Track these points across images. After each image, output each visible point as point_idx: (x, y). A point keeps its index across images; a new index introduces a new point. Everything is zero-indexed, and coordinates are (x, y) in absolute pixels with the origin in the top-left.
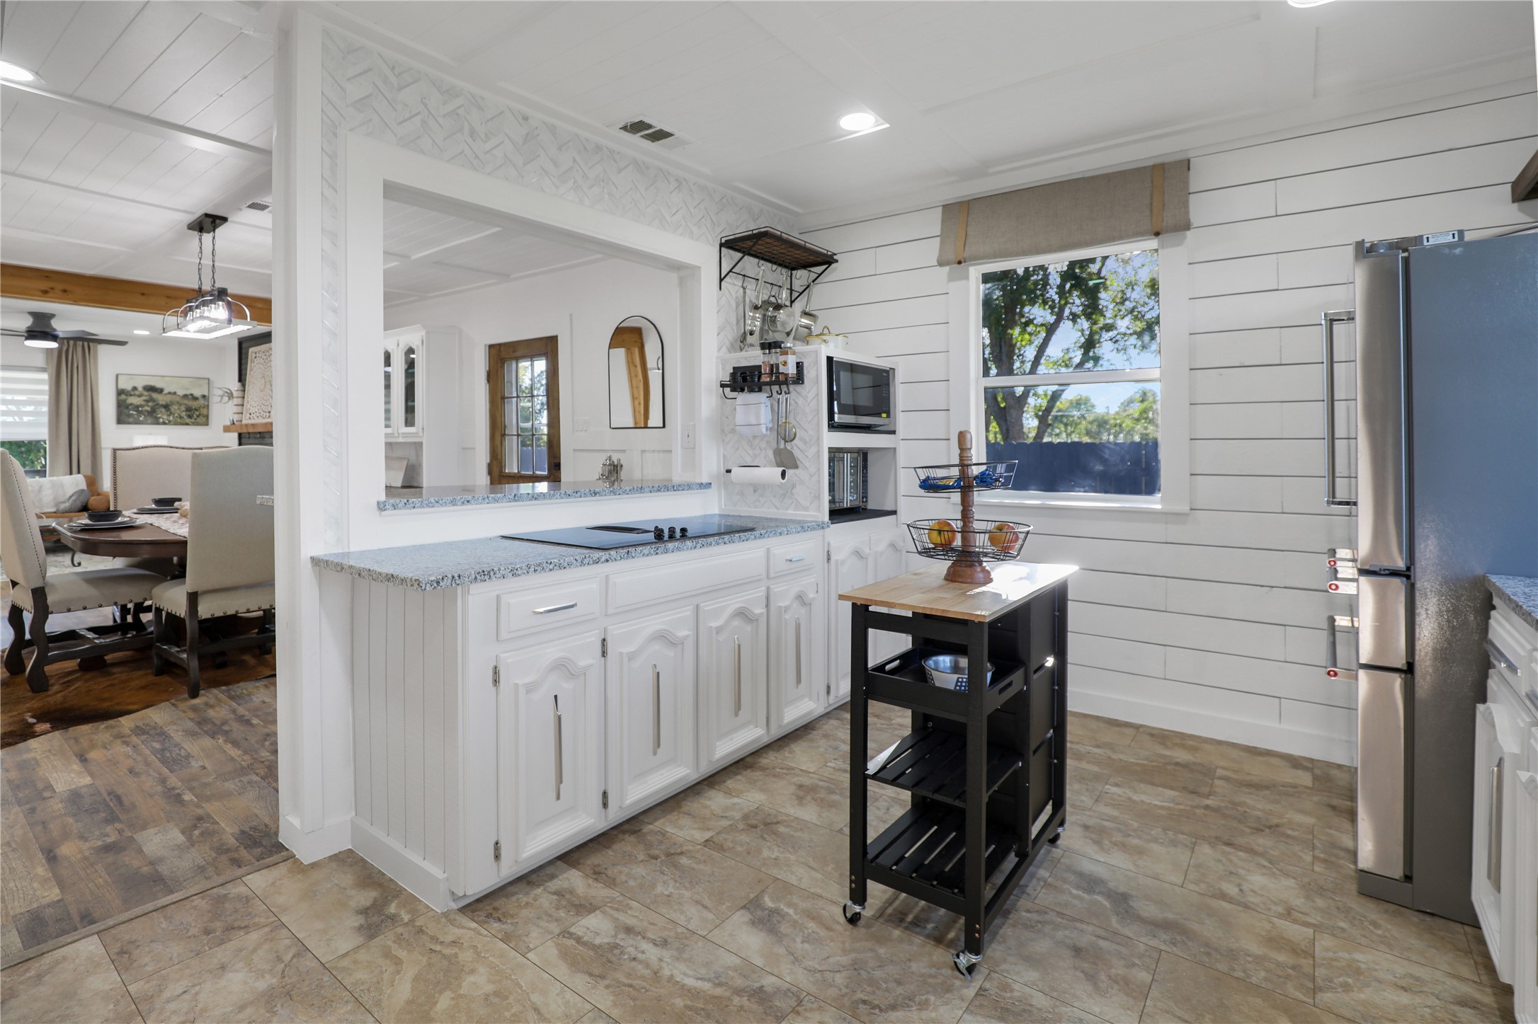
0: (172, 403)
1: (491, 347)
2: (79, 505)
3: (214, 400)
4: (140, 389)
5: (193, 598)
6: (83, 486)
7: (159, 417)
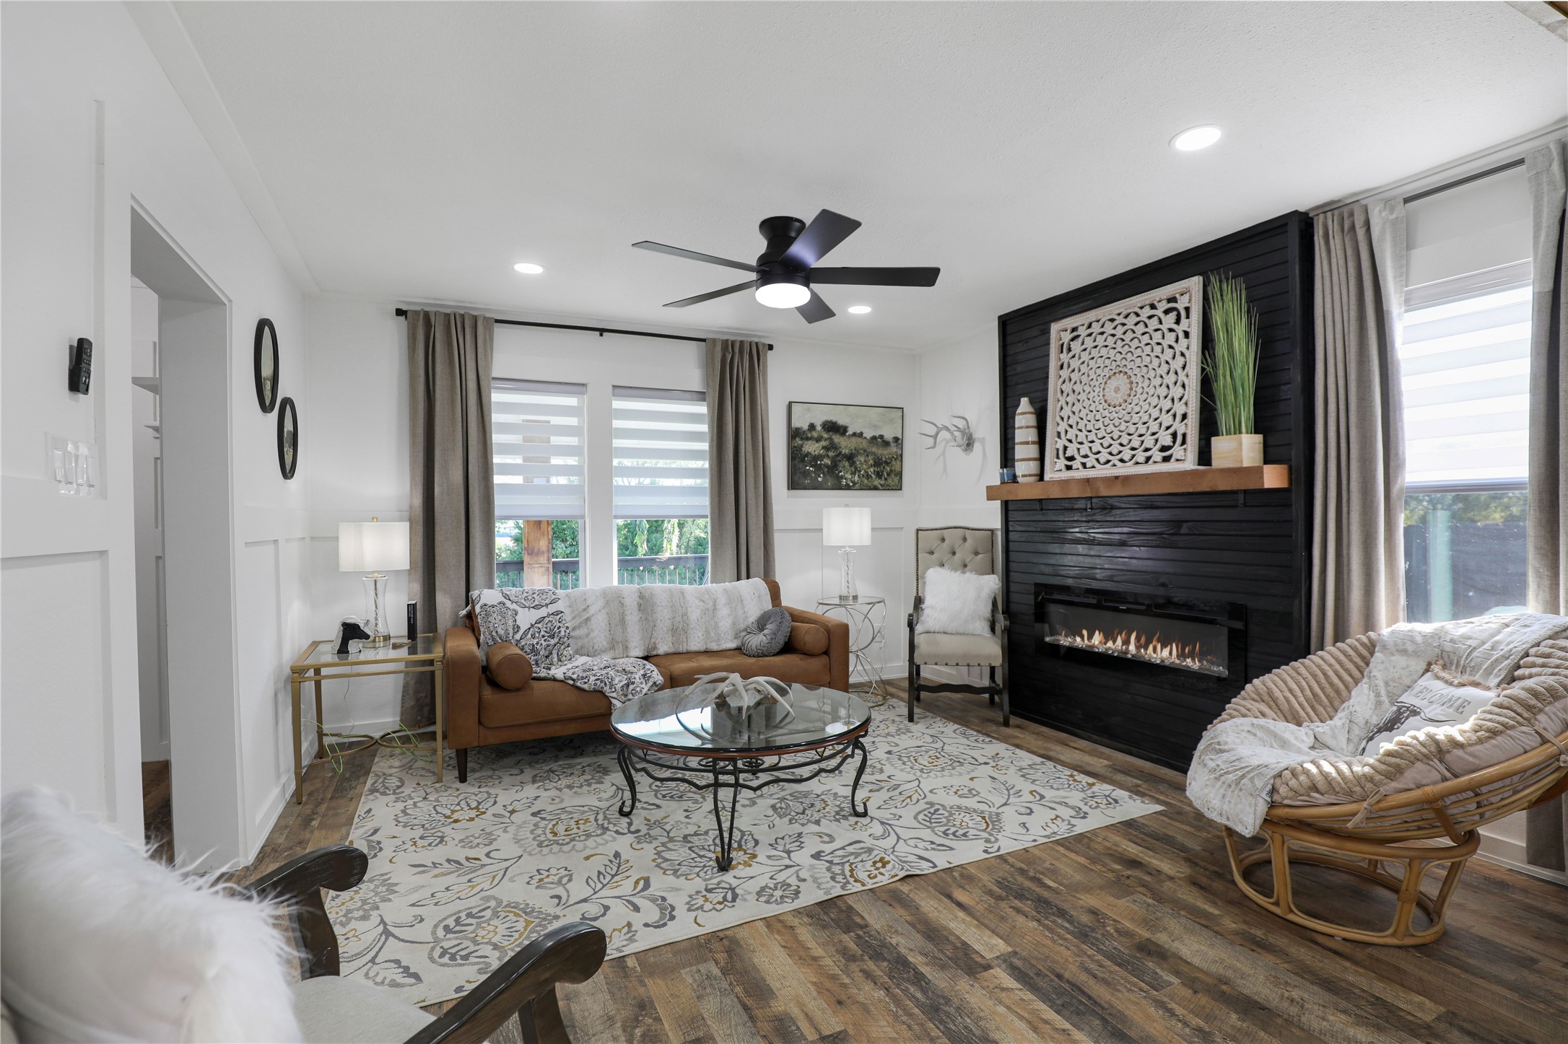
0: (857, 451)
3: (910, 447)
6: (766, 602)
7: (842, 477)
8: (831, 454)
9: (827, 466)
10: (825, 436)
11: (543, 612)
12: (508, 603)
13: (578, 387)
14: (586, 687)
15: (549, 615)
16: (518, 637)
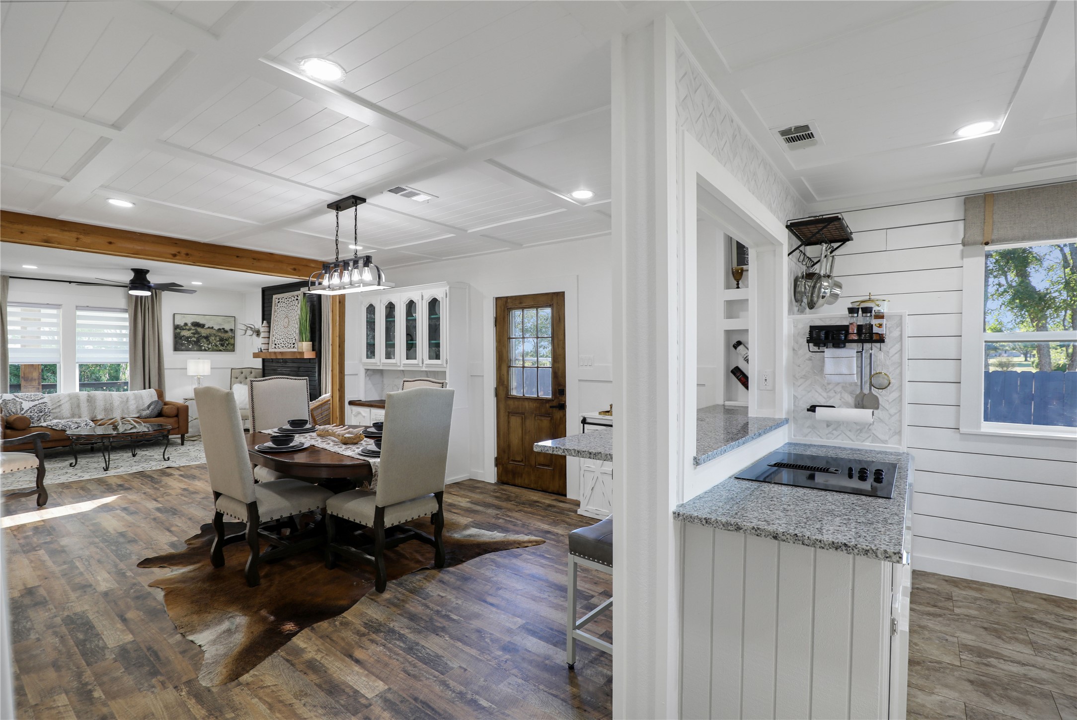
0: (210, 335)
1: (497, 299)
2: (156, 412)
3: (239, 334)
4: (190, 325)
5: (380, 512)
6: (155, 398)
7: (202, 346)
8: (196, 336)
9: (194, 341)
10: (193, 328)
11: (37, 402)
12: (17, 399)
13: (58, 306)
14: (57, 428)
15: (39, 404)
16: (23, 412)
